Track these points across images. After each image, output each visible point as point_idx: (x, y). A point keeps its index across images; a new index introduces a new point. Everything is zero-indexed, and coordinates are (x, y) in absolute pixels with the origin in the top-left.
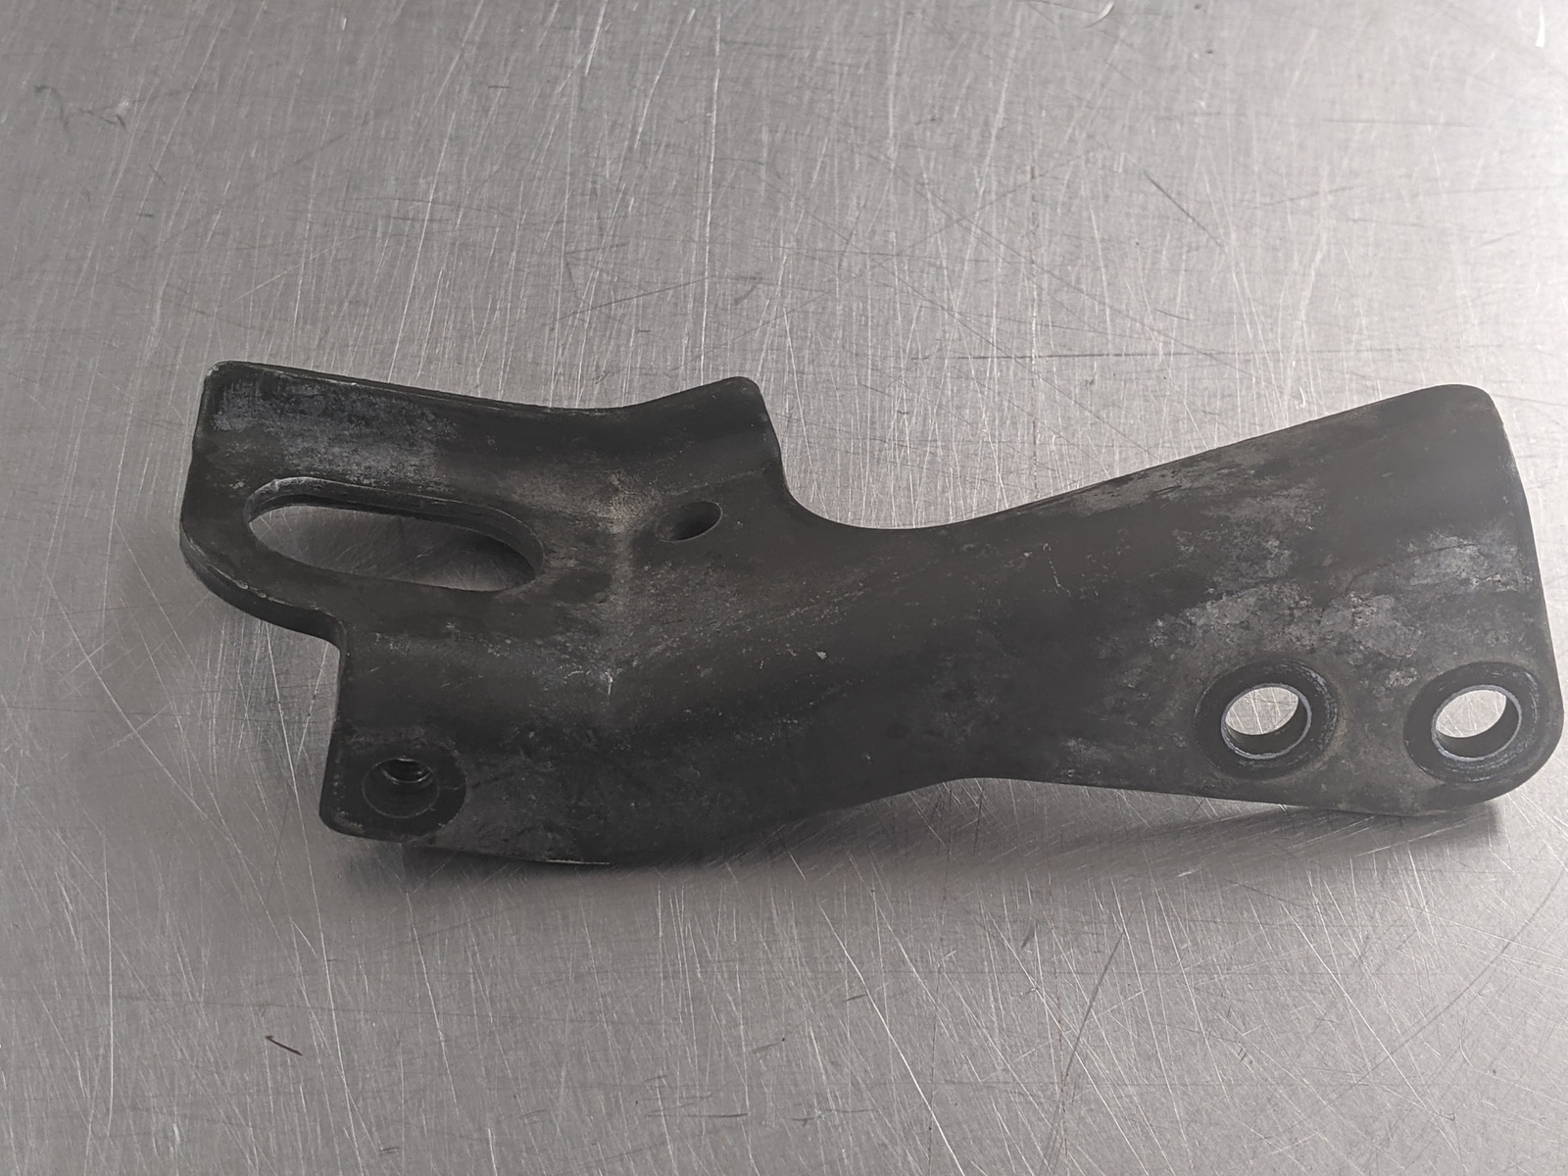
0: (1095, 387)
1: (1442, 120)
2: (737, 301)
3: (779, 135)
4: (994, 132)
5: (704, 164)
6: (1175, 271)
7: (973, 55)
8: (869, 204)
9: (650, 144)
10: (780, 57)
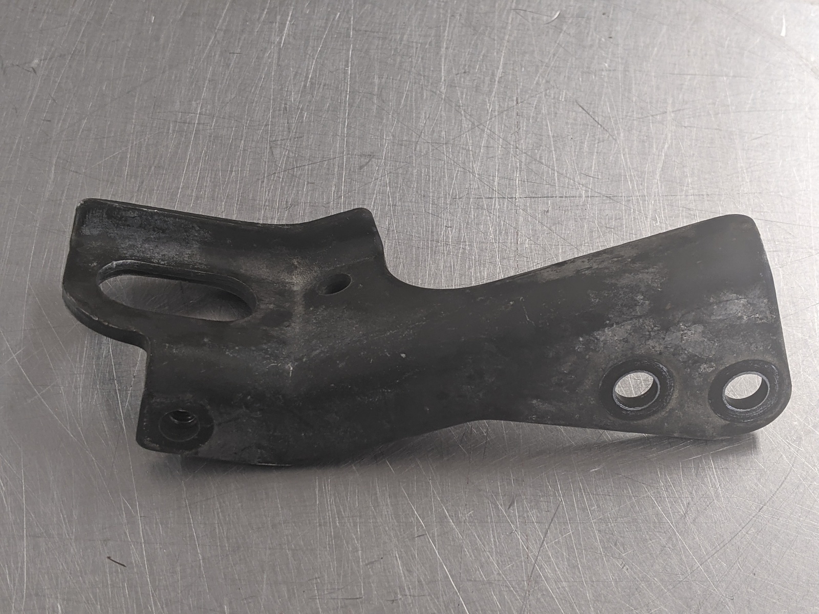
0: (549, 214)
1: (731, 74)
2: (361, 167)
3: (383, 80)
4: (497, 79)
5: (344, 95)
6: (591, 153)
7: (486, 38)
8: (431, 116)
9: (315, 84)
10: (385, 39)
